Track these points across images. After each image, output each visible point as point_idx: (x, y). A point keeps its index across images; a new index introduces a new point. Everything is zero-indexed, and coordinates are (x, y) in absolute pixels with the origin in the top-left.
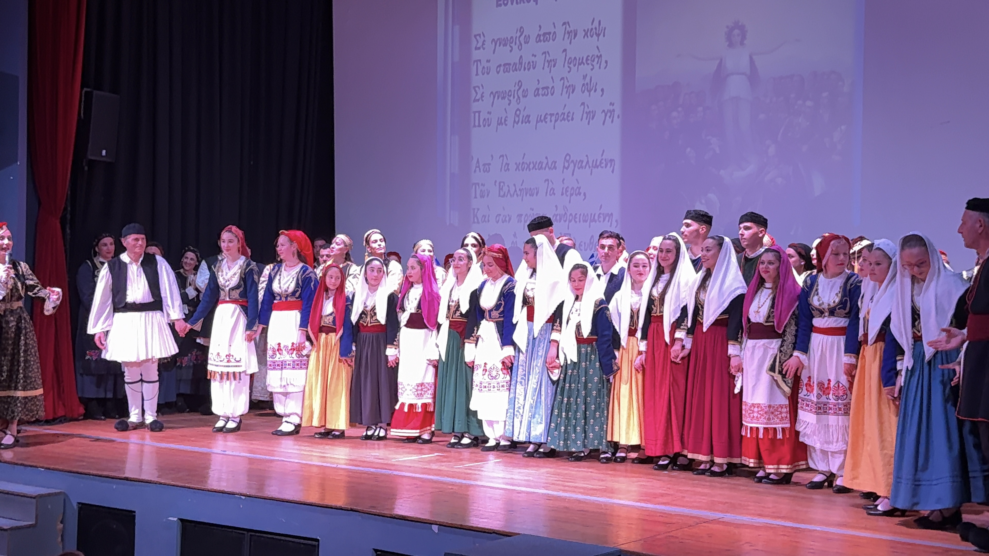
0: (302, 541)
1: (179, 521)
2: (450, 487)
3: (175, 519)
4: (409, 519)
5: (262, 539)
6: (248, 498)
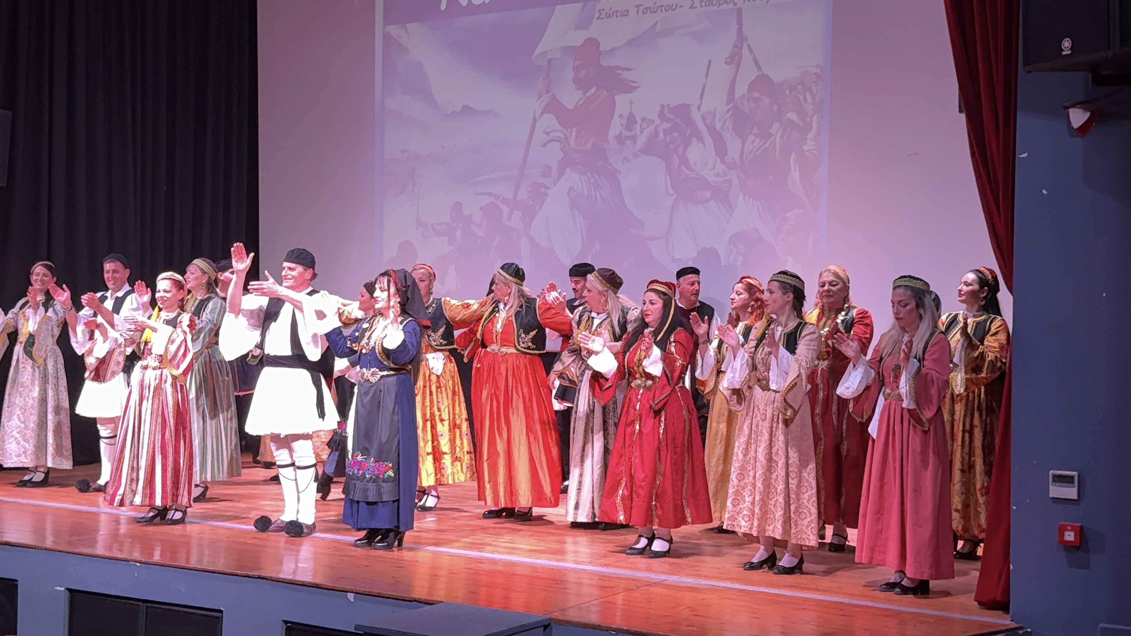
0: (204, 612)
1: (67, 591)
3: (62, 589)
4: (322, 586)
5: (160, 610)
6: (143, 565)
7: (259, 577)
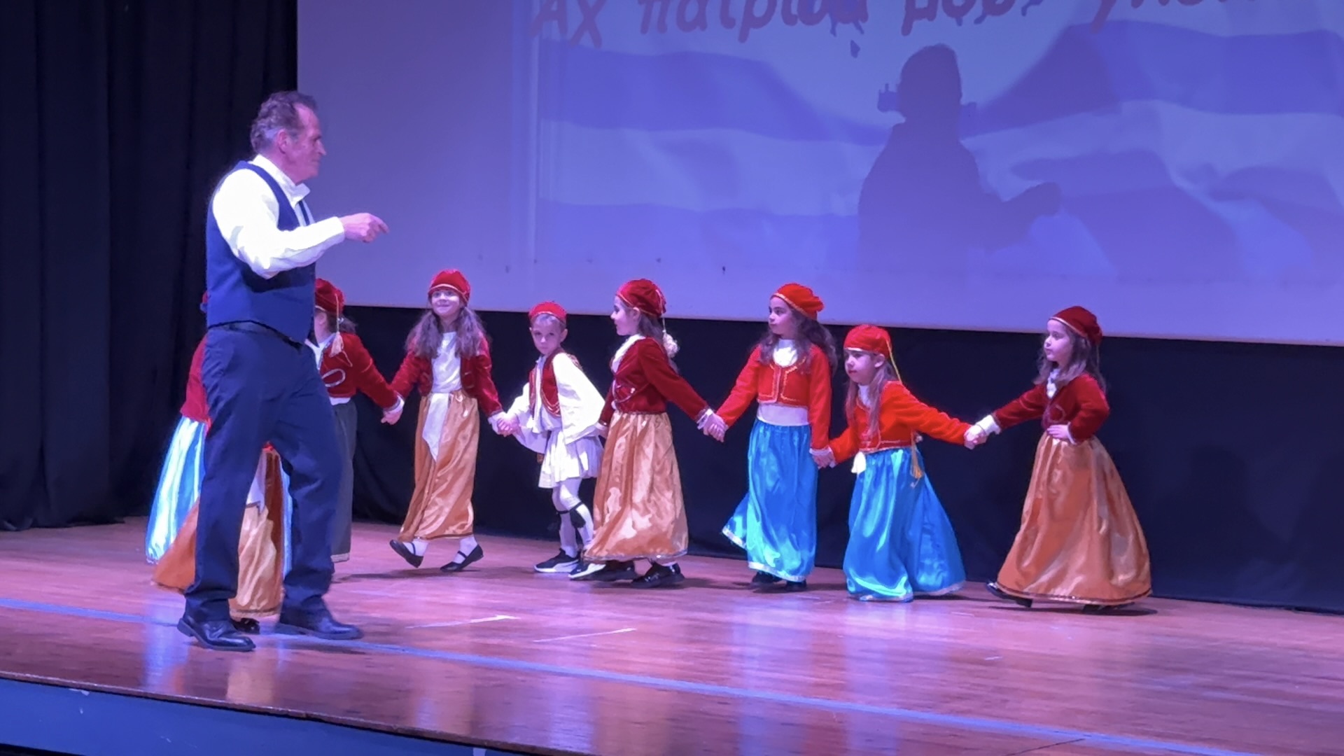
2: (520, 678)
4: (426, 735)
6: (94, 693)
7: (309, 718)
